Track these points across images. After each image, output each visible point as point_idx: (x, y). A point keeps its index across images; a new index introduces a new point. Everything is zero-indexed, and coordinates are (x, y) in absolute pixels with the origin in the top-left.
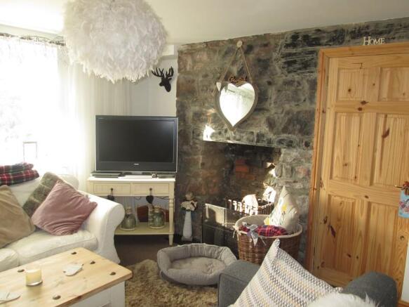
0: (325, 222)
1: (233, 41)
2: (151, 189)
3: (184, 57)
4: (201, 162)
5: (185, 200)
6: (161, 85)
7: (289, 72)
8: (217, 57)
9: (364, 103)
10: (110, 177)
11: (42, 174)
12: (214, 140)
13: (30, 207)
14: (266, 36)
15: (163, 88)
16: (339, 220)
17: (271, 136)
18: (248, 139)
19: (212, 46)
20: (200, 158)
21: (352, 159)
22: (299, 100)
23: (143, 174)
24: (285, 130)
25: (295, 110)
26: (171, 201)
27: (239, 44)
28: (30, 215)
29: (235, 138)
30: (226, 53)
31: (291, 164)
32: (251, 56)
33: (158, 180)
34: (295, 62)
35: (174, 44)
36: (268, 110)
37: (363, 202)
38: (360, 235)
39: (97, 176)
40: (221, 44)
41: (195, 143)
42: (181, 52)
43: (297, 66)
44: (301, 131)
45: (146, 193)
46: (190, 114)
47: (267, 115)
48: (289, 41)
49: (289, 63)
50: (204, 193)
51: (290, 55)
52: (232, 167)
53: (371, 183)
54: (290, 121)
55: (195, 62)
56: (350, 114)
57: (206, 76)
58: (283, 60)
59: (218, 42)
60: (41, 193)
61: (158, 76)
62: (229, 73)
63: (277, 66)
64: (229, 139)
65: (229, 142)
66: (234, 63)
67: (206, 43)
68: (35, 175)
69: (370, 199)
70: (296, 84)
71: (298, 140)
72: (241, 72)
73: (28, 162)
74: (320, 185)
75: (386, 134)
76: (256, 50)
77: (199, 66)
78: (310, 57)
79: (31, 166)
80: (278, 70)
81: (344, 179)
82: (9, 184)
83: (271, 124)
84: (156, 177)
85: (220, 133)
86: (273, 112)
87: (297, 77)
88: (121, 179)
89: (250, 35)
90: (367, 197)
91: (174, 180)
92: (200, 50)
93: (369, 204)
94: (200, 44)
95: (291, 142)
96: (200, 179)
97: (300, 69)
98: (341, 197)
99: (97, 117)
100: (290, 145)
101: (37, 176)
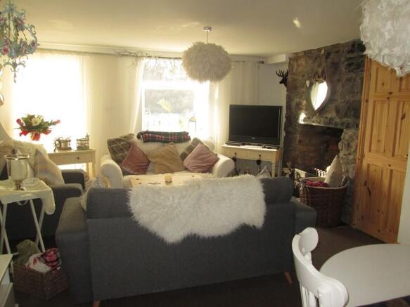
0: (365, 184)
1: (319, 50)
2: (260, 156)
3: (292, 63)
4: (298, 139)
5: (287, 167)
6: (281, 83)
7: (349, 72)
8: (310, 62)
9: (391, 93)
10: (235, 145)
11: (192, 138)
12: (306, 123)
13: (184, 156)
14: (337, 46)
15: (283, 85)
16: (373, 183)
17: (337, 120)
18: (324, 122)
19: (307, 54)
20: (298, 137)
21: (383, 137)
22: (354, 92)
23: (258, 145)
24: (346, 115)
25: (352, 100)
26: (274, 165)
27: (323, 52)
28: (183, 160)
29: (317, 122)
30: (316, 59)
31: (347, 140)
32: (329, 60)
33: (266, 149)
34: (352, 64)
35: (286, 53)
36: (336, 100)
37: (387, 169)
38: (385, 196)
39: (228, 144)
40: (313, 52)
41: (296, 126)
42: (290, 59)
43: (354, 67)
44: (354, 116)
45: (257, 158)
46: (294, 104)
47: (336, 104)
48: (350, 48)
49: (350, 65)
50: (301, 162)
51: (350, 59)
52: (328, 146)
53: (393, 155)
54: (349, 107)
55: (298, 66)
56: (383, 102)
57: (303, 76)
58: (346, 63)
59: (311, 50)
60: (190, 149)
61: (280, 76)
62: (317, 73)
63: (343, 67)
64: (313, 122)
65: (314, 124)
66: (319, 65)
67: (304, 52)
68: (189, 139)
69: (391, 168)
70: (353, 80)
71: (352, 122)
72: (323, 72)
73: (187, 131)
74: (363, 156)
75: (403, 117)
76: (332, 56)
77: (301, 69)
78: (361, 59)
79: (188, 133)
80: (344, 70)
81: (378, 152)
82: (175, 142)
83: (338, 111)
84: (265, 148)
85: (309, 118)
86: (339, 101)
87: (354, 75)
88: (242, 147)
89: (329, 45)
90: (390, 166)
91: (276, 150)
92: (301, 57)
93: (391, 171)
94: (301, 52)
95: (348, 124)
96: (298, 152)
97: (355, 69)
98: (375, 166)
99: (231, 106)
100: (348, 127)
101: (190, 139)
